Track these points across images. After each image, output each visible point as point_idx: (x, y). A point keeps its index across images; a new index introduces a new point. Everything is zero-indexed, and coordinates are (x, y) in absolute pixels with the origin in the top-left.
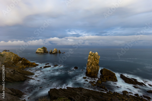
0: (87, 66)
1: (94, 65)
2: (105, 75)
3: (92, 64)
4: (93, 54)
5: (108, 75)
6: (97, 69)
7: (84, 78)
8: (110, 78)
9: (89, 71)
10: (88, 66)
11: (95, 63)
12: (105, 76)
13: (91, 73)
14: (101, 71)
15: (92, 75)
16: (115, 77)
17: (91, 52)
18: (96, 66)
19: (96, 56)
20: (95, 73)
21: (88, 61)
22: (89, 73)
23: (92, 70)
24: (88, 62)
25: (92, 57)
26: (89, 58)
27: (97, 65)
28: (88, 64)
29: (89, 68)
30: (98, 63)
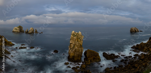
0: (69, 49)
1: (78, 47)
2: (89, 57)
3: (75, 46)
4: (76, 34)
5: (92, 57)
6: (80, 51)
7: (66, 64)
8: (94, 59)
9: (72, 55)
10: (71, 49)
11: (79, 44)
12: (89, 59)
13: (74, 57)
14: (85, 53)
15: (75, 59)
16: (99, 56)
17: (73, 32)
18: (79, 48)
19: (79, 36)
20: (78, 57)
21: (71, 42)
22: (72, 57)
23: (76, 53)
24: (71, 44)
25: (75, 38)
26: (72, 39)
27: (81, 46)
28: (70, 46)
29: (72, 51)
30: (82, 44)
